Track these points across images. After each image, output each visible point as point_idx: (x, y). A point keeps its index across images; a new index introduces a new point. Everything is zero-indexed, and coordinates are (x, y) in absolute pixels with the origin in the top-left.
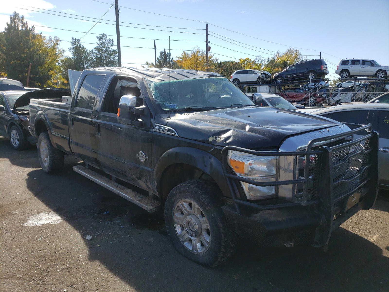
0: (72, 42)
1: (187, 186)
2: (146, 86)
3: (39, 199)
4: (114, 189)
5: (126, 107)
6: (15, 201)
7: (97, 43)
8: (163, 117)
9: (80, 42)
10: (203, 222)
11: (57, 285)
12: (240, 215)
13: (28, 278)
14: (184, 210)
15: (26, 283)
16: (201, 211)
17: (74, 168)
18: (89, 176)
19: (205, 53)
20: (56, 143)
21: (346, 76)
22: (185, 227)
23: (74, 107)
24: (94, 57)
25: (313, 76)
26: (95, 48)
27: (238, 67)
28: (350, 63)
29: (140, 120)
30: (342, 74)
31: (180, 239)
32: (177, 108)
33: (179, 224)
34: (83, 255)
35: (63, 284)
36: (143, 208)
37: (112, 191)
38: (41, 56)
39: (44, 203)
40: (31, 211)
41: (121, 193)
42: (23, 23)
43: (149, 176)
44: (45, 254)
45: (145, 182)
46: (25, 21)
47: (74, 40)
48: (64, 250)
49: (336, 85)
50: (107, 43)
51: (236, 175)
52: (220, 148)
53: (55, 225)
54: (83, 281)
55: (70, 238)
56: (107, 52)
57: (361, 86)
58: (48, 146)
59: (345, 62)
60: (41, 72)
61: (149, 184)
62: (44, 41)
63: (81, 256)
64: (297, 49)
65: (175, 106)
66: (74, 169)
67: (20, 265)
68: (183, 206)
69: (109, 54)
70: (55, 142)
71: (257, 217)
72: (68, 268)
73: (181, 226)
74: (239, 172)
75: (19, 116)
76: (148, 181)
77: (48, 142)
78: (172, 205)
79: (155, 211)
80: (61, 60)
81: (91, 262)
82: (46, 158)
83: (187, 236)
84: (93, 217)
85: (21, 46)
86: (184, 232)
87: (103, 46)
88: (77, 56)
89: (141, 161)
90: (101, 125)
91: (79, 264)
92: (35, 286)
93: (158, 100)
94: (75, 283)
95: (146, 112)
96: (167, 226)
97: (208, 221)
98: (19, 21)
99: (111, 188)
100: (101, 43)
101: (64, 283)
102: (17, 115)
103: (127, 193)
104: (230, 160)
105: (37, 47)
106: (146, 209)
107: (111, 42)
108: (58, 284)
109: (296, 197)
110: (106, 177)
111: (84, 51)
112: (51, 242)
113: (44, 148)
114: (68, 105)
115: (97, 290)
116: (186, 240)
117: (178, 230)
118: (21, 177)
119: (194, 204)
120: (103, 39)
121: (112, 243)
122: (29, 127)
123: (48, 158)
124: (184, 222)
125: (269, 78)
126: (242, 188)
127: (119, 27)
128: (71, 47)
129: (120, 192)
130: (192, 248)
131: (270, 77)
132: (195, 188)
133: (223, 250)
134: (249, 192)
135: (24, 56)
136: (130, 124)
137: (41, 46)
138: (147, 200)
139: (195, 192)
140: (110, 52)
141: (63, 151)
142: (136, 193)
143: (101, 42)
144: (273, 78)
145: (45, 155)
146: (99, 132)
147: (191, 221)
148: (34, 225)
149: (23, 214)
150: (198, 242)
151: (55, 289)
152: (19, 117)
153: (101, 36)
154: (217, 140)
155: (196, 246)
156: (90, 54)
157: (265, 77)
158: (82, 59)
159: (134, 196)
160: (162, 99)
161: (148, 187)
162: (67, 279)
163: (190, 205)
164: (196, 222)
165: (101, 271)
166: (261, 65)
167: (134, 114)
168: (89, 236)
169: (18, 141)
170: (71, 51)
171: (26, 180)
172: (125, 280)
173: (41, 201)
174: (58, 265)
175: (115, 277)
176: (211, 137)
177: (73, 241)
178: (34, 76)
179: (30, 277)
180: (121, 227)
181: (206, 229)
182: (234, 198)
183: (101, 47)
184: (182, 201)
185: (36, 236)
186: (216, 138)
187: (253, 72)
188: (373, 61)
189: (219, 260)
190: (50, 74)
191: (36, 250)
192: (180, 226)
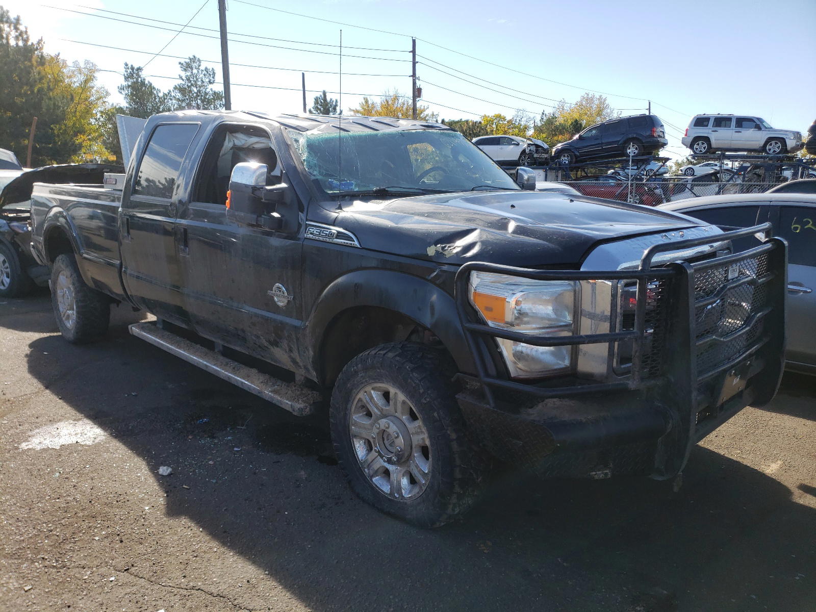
0: (126, 73)
1: (379, 354)
2: (289, 143)
3: (56, 394)
4: (219, 369)
5: (246, 187)
6: (2, 398)
7: (179, 75)
8: (327, 208)
9: (143, 74)
10: (414, 432)
11: (94, 569)
12: (495, 410)
13: (30, 555)
14: (373, 407)
15: (25, 565)
16: (411, 408)
17: (131, 328)
18: (164, 343)
19: (411, 102)
20: (93, 278)
21: (704, 151)
22: (374, 444)
23: (132, 195)
24: (174, 107)
25: (636, 149)
26: (175, 88)
27: (480, 132)
28: (711, 122)
29: (276, 215)
30: (695, 146)
31: (365, 471)
32: (357, 189)
33: (361, 438)
34: (153, 507)
35: (109, 567)
36: (283, 406)
37: (216, 375)
38: (59, 103)
39: (65, 402)
40: (37, 418)
41: (234, 376)
42: (19, 31)
43: (296, 337)
44: (67, 505)
45: (287, 351)
46: (22, 28)
47: (128, 68)
48: (111, 497)
49: (681, 170)
50: (201, 76)
51: (485, 324)
52: (452, 269)
53: (89, 446)
54: (153, 559)
55: (122, 471)
56: (202, 96)
57: (733, 172)
58: (74, 284)
59: (701, 121)
60: (58, 136)
61: (295, 354)
62: (64, 70)
63: (147, 508)
64: (601, 96)
65: (352, 184)
66: (132, 331)
67: (13, 528)
68: (371, 398)
69: (207, 100)
70: (89, 274)
71: (533, 414)
72: (118, 533)
73: (367, 442)
74: (494, 319)
75: (10, 223)
76: (295, 347)
77: (75, 275)
78: (347, 398)
79: (309, 413)
80: (101, 112)
81: (170, 520)
82: (70, 310)
83: (380, 463)
84: (173, 431)
85: (15, 81)
86: (374, 454)
87: (193, 83)
88: (136, 103)
89: (278, 306)
90: (189, 231)
91: (143, 525)
92: (46, 570)
93: (315, 173)
94: (136, 565)
95: (288, 199)
96: (335, 444)
97: (425, 428)
98: (9, 27)
99: (213, 368)
100: (187, 76)
101: (109, 564)
102: (5, 222)
103: (247, 377)
104: (475, 293)
105: (48, 83)
106: (288, 408)
107: (210, 75)
108: (97, 566)
109: (615, 373)
110: (201, 345)
111: (151, 93)
112: (82, 482)
113: (65, 289)
114: (118, 193)
115: (185, 577)
116: (376, 473)
117: (360, 450)
118: (14, 350)
119: (396, 393)
120: (192, 69)
121: (216, 482)
122: (32, 243)
123: (73, 310)
124: (374, 433)
125: (543, 153)
126: (501, 354)
127: (226, 43)
128: (125, 83)
129: (232, 375)
130: (390, 489)
131: (546, 151)
132: (398, 358)
133: (457, 489)
134: (515, 363)
135: (21, 102)
136: (255, 224)
137: (58, 81)
138: (292, 391)
139: (397, 367)
140: (207, 97)
141: (109, 294)
142: (267, 376)
143: (189, 74)
144: (553, 154)
145: (67, 304)
146: (186, 245)
147: (388, 430)
148: (44, 446)
149: (20, 425)
150: (403, 476)
151: (91, 577)
152: (9, 226)
153: (188, 61)
154: (446, 253)
155: (399, 483)
156: (165, 99)
157: (537, 152)
158: (147, 110)
159: (262, 382)
160: (324, 171)
161: (294, 361)
162: (117, 556)
163: (386, 395)
164: (399, 431)
165: (191, 538)
166: (526, 128)
167: (263, 200)
168: (165, 468)
169: (9, 278)
170: (122, 92)
171: (27, 356)
172: (245, 556)
173: (60, 399)
174: (96, 527)
175: (222, 549)
176: (433, 247)
177: (129, 478)
178: (43, 145)
179: (34, 553)
180: (236, 449)
181: (420, 446)
182: (482, 374)
183: (188, 85)
184: (368, 388)
185: (49, 470)
186: (443, 248)
187: (510, 142)
188: (759, 119)
189: (449, 511)
190: (77, 142)
191: (48, 498)
192: (365, 443)
